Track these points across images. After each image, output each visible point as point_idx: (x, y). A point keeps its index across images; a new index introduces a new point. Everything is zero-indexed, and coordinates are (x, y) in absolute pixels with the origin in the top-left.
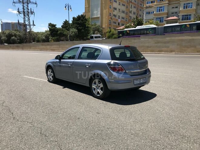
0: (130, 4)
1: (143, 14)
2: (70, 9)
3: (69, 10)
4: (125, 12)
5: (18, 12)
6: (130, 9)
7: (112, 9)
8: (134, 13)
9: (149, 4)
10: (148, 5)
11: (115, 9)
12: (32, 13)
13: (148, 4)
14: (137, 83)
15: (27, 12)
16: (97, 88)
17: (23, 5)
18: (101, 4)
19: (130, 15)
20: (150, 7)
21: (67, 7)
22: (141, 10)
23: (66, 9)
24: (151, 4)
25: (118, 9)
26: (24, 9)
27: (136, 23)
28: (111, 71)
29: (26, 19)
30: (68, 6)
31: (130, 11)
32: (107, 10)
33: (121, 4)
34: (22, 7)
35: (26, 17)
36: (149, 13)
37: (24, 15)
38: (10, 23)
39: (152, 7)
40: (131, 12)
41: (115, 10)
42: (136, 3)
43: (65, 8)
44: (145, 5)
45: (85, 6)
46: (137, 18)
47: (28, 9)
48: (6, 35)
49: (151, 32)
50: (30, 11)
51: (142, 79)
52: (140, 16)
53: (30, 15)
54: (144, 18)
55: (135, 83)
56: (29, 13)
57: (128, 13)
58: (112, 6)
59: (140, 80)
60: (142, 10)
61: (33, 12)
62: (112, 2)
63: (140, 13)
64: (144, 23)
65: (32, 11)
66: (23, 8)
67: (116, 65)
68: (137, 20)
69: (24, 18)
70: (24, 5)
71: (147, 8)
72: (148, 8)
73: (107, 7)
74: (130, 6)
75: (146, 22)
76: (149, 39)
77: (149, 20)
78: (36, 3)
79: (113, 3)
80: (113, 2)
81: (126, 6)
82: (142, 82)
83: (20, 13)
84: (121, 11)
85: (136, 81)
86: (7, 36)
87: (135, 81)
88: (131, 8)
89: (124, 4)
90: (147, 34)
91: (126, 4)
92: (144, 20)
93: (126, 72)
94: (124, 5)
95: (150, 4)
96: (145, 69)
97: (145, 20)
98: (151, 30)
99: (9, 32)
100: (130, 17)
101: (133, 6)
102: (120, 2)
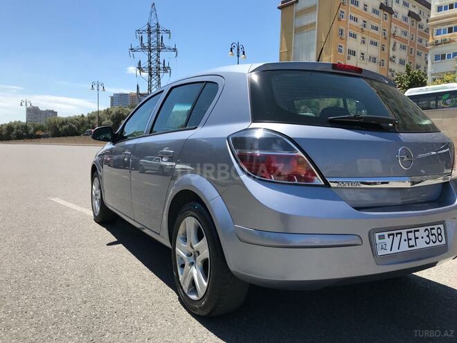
0: (392, 41)
1: (425, 63)
2: (241, 53)
3: (238, 56)
4: (378, 60)
5: (140, 68)
6: (392, 54)
7: (345, 53)
8: (402, 62)
9: (442, 35)
10: (439, 38)
11: (354, 53)
12: (166, 69)
13: (439, 36)
14: (395, 250)
15: (157, 68)
16: (192, 259)
17: (149, 55)
18: (317, 43)
19: (392, 66)
20: (445, 42)
21: (235, 51)
22: (419, 54)
23: (233, 54)
24: (447, 36)
25: (358, 54)
26: (151, 63)
27: (405, 84)
28: (244, 177)
29: (154, 82)
30: (238, 47)
31: (391, 56)
32: (332, 56)
33: (368, 41)
34: (147, 58)
35: (153, 79)
36: (443, 57)
37: (151, 75)
38: (127, 95)
39: (450, 41)
40: (392, 59)
41: (352, 57)
42: (408, 38)
43: (231, 51)
44: (431, 38)
45: (281, 49)
46: (408, 70)
47: (159, 63)
48: (113, 116)
49: (448, 101)
50: (161, 66)
51: (422, 232)
52: (418, 67)
53: (161, 75)
54: (430, 70)
55: (380, 253)
56: (159, 69)
57: (385, 62)
58: (346, 46)
59: (411, 235)
60: (423, 55)
61: (169, 68)
62: (344, 36)
63: (418, 60)
64: (429, 80)
65: (166, 65)
66: (149, 61)
67: (274, 147)
68: (409, 74)
69: (150, 81)
70: (152, 54)
71: (437, 44)
72: (440, 44)
73: (333, 49)
74: (392, 46)
75: (434, 80)
76: (445, 120)
77: (442, 73)
78: (175, 50)
79: (346, 40)
80: (346, 36)
81: (379, 45)
82: (421, 244)
83: (143, 71)
84: (366, 56)
85: (388, 241)
86: (113, 119)
87: (382, 237)
88: (394, 49)
89: (375, 40)
90: (437, 107)
91: (379, 42)
92: (429, 75)
93: (327, 185)
94: (376, 44)
95: (445, 35)
96: (440, 180)
97: (432, 75)
98: (449, 98)
99: (117, 111)
100: (391, 70)
101: (398, 46)
102: (364, 36)
